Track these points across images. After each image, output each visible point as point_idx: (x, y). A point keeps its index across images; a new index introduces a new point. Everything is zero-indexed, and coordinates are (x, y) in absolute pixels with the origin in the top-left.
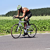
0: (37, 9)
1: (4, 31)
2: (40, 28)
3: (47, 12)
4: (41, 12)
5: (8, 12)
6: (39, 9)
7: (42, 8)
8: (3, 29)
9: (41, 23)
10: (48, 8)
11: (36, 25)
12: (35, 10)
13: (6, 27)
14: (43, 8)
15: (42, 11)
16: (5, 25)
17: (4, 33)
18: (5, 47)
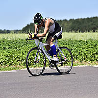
0: (84, 19)
1: (19, 61)
2: (90, 55)
4: (92, 24)
5: (28, 25)
7: (94, 17)
8: (18, 58)
9: (92, 45)
11: (83, 49)
12: (80, 20)
13: (23, 54)
16: (22, 50)
17: (19, 64)
18: (21, 93)
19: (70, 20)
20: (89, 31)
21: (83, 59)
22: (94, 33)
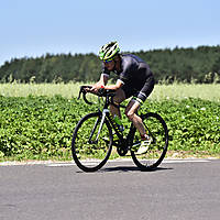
3: (174, 66)
6: (142, 52)
10: (182, 49)
14: (160, 51)
15: (155, 61)
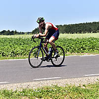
2: (77, 49)
4: (79, 28)
5: (36, 29)
9: (78, 42)
16: (32, 45)
19: (64, 25)
20: (76, 33)
21: (73, 51)
22: (80, 34)
